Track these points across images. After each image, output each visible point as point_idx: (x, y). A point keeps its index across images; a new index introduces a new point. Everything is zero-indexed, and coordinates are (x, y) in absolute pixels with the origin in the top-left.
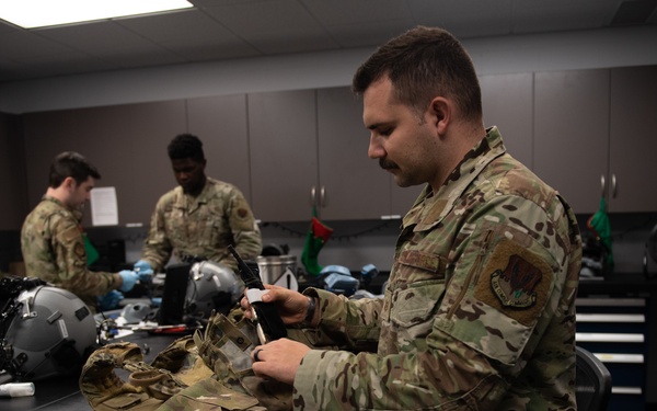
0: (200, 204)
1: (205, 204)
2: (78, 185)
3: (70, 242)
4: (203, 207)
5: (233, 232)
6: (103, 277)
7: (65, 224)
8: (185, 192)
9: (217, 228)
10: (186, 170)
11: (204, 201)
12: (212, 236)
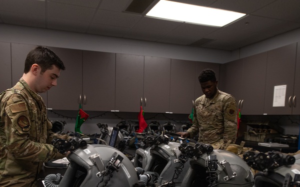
0: (211, 104)
1: (214, 104)
2: (43, 71)
3: (14, 114)
4: (213, 105)
5: (225, 120)
6: (44, 147)
7: (16, 99)
8: (206, 97)
9: (217, 116)
10: (208, 87)
11: (214, 102)
12: (214, 120)
